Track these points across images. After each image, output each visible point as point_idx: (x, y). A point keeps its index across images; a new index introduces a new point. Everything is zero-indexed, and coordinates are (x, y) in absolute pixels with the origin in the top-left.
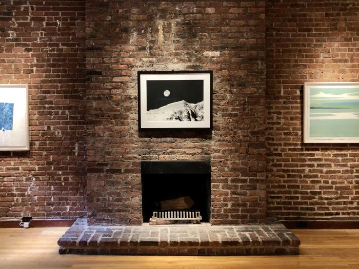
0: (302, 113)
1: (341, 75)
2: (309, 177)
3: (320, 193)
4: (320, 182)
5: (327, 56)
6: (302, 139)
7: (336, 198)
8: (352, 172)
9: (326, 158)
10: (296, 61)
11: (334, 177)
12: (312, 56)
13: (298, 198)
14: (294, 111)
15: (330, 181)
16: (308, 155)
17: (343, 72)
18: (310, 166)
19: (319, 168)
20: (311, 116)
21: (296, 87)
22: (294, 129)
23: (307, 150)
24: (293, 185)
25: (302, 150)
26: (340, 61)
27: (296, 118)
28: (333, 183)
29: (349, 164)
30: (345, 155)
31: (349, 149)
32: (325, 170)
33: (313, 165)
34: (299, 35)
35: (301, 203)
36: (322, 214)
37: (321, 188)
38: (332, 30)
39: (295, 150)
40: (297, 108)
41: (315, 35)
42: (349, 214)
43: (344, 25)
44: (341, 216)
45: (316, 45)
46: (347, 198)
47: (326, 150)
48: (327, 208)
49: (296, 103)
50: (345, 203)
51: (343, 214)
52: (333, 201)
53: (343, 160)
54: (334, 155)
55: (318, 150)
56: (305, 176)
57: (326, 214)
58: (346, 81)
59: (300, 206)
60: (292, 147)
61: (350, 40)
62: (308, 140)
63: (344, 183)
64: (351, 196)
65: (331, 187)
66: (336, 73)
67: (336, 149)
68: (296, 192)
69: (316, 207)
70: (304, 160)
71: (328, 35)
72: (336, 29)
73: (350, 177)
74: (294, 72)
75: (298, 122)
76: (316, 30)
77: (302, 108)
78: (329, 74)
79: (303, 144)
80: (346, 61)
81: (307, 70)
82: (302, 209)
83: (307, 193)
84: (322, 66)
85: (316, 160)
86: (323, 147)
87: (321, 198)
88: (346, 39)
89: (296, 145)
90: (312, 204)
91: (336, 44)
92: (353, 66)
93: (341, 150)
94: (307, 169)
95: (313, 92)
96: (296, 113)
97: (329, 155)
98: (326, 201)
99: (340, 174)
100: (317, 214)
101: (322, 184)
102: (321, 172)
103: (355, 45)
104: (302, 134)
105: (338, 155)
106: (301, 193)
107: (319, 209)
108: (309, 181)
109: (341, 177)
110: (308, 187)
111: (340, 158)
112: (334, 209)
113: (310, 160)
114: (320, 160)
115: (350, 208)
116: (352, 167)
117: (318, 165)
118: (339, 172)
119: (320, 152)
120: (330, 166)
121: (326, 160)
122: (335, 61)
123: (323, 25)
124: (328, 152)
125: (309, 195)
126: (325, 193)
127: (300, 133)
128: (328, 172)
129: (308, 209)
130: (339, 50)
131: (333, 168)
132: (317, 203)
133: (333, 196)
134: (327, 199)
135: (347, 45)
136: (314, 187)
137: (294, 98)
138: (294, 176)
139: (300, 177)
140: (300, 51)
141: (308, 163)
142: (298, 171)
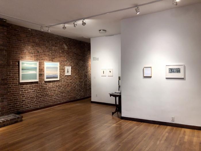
0: (19, 71)
1: (31, 58)
2: (21, 95)
3: (25, 100)
4: (25, 96)
5: (27, 51)
6: (19, 81)
7: (30, 101)
8: (35, 91)
9: (27, 87)
10: (16, 52)
11: (29, 94)
12: (22, 50)
13: (17, 103)
14: (16, 70)
15: (28, 95)
16: (21, 87)
17: (32, 57)
18: (21, 91)
19: (25, 91)
20: (22, 72)
21: (16, 61)
22: (16, 77)
23: (21, 85)
24: (16, 99)
25: (19, 85)
26: (31, 53)
27: (17, 73)
28: (29, 96)
29: (34, 89)
30: (33, 86)
31: (34, 84)
32: (26, 92)
33: (23, 91)
34: (17, 42)
35: (19, 105)
36: (26, 108)
37: (25, 98)
38: (28, 42)
39: (16, 85)
40: (17, 69)
41: (23, 43)
42: (34, 106)
43: (32, 41)
44: (32, 107)
45: (23, 46)
46: (33, 100)
47: (27, 84)
48: (27, 105)
49: (17, 67)
50: (33, 102)
51: (32, 106)
52: (29, 102)
53: (32, 88)
54: (30, 86)
55: (24, 85)
56: (20, 95)
57: (27, 108)
58: (33, 60)
59: (18, 106)
60: (15, 84)
61: (34, 46)
62: (21, 81)
63: (32, 95)
64: (35, 100)
65: (28, 98)
66: (30, 57)
67: (30, 84)
68: (17, 102)
69: (24, 106)
70: (20, 89)
71: (27, 43)
72: (29, 42)
73: (34, 93)
74: (16, 56)
75: (17, 75)
76: (23, 41)
77: (19, 69)
78: (27, 57)
79: (19, 83)
80: (32, 53)
81: (20, 55)
82: (19, 107)
83: (21, 101)
84: (25, 54)
85: (23, 88)
86: (26, 84)
87: (25, 102)
88: (33, 46)
89: (17, 83)
90: (22, 105)
91: (30, 47)
92: (35, 55)
93: (31, 84)
94: (21, 92)
95: (23, 64)
96: (17, 71)
97: (28, 86)
98: (27, 103)
99: (31, 93)
100: (24, 108)
101: (26, 97)
102: (25, 92)
103: (35, 48)
104: (19, 79)
105: (31, 86)
106: (19, 101)
107: (25, 106)
108: (21, 96)
109: (31, 94)
110: (21, 99)
111: (31, 87)
112: (29, 105)
113: (22, 89)
114: (25, 88)
115: (34, 104)
116: (35, 90)
117: (24, 90)
118: (31, 92)
119: (25, 85)
120: (28, 90)
121: (27, 88)
122: (29, 53)
123: (25, 39)
124: (28, 85)
125: (21, 102)
126: (26, 100)
127: (18, 79)
128: (27, 92)
129: (21, 107)
130: (31, 49)
131: (29, 91)
132: (24, 104)
133: (29, 101)
134: (27, 102)
135: (33, 48)
136: (23, 98)
137: (16, 65)
138: (16, 95)
139: (18, 95)
140: (18, 48)
141: (21, 90)
142: (18, 93)
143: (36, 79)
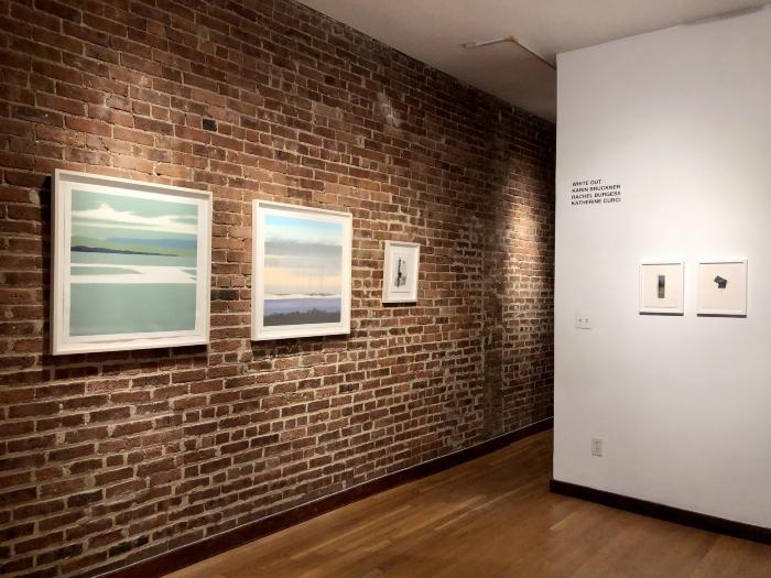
0: (48, 263)
1: (156, 165)
2: (68, 454)
3: (98, 496)
4: (97, 464)
5: (119, 104)
6: (48, 343)
7: (140, 500)
8: (178, 420)
9: (117, 391)
10: (27, 97)
11: (134, 443)
12: (78, 94)
13: (30, 529)
14: (22, 255)
15: (126, 455)
16: (65, 390)
17: (161, 157)
18: (68, 422)
19: (97, 425)
20: (75, 271)
21: (28, 181)
22: (18, 314)
23: (62, 375)
24: (14, 494)
25: (45, 376)
26: (153, 126)
27: (27, 279)
28: (133, 459)
29: (172, 401)
30: (163, 379)
31: (171, 363)
32: (111, 426)
33: (79, 419)
34: (39, 20)
35: (40, 543)
36: (102, 557)
37: (100, 480)
38: (133, 35)
39: (21, 378)
40: (29, 246)
41: (85, 35)
42: (170, 532)
43: (162, 33)
44: (152, 544)
45: (88, 65)
46: (166, 491)
47: (116, 369)
48: (118, 535)
49: (28, 229)
50: (161, 506)
51: (158, 536)
52: (134, 508)
53: (159, 394)
54: (137, 382)
55: (92, 372)
56: (53, 457)
57: (114, 552)
58: (167, 182)
59: (35, 554)
60: (15, 370)
61: (175, 76)
62: (66, 343)
63: (158, 453)
64: (175, 485)
65: (128, 473)
66: (143, 158)
67: (144, 366)
68: (25, 513)
69: (85, 541)
70: (53, 408)
71: (121, 45)
72: (142, 37)
73: (175, 435)
74: (21, 131)
75: (35, 291)
76: (88, 19)
77: (48, 247)
78: (124, 156)
79: (49, 359)
80: (166, 130)
81: (64, 133)
82: (43, 559)
83: (58, 506)
84: (106, 132)
85: (86, 403)
86: (110, 363)
87: (101, 511)
88: (168, 73)
89: (27, 362)
90: (73, 535)
91: (144, 80)
92: (183, 147)
93: (153, 366)
94: (61, 434)
95: (79, 202)
96: (30, 263)
97: (124, 383)
98: (112, 516)
99: (149, 433)
100: (87, 561)
101: (105, 469)
102: (102, 433)
103: (187, 93)
104: (48, 327)
105: (146, 381)
106: (41, 510)
107: (93, 543)
108: (65, 468)
109: (153, 439)
110: (63, 489)
111: (151, 389)
112: (133, 531)
113: (70, 405)
114: (99, 400)
115: (174, 517)
116: (179, 407)
117: (94, 417)
118: (148, 426)
119: (100, 378)
120: (125, 413)
121: (116, 399)
122: (141, 124)
123: (110, 13)
124: (122, 376)
125: (66, 512)
126: (110, 493)
127: (39, 324)
128: (120, 431)
129: (61, 554)
130: (152, 98)
131: (134, 418)
132: (89, 528)
133: (133, 495)
134: (116, 508)
135: (167, 88)
136: (80, 484)
137: (20, 213)
138: (17, 463)
139: (39, 460)
140: (39, 68)
141: (63, 414)
142: (34, 444)
143: (190, 324)
